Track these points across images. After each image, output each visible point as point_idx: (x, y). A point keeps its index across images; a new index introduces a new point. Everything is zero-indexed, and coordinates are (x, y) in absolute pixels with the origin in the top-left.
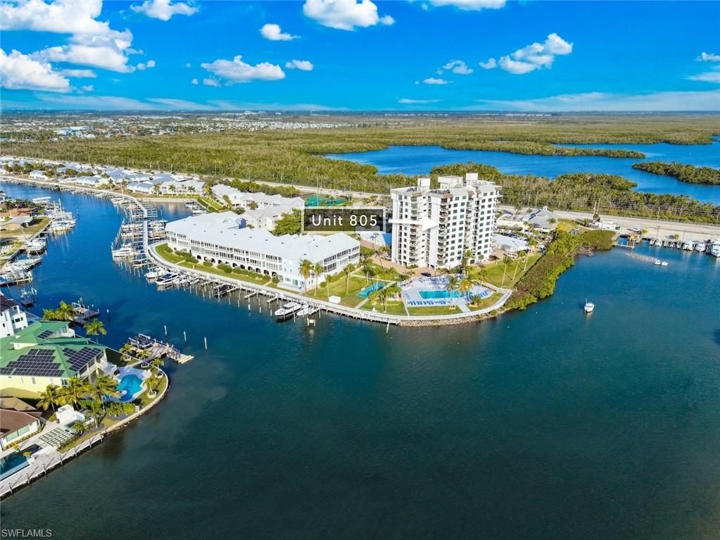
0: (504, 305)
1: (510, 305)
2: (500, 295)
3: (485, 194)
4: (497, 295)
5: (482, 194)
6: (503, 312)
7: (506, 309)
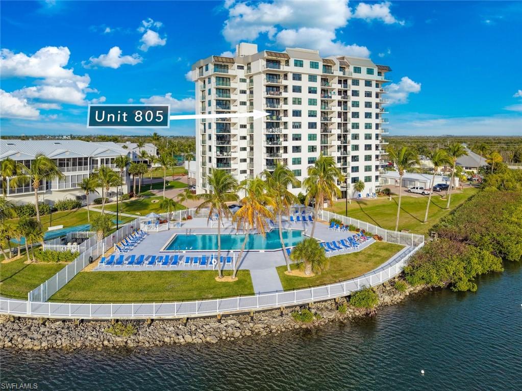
0: (403, 275)
1: (420, 273)
2: (393, 249)
3: (357, 70)
4: (385, 248)
5: (351, 69)
6: (398, 297)
7: (409, 289)
